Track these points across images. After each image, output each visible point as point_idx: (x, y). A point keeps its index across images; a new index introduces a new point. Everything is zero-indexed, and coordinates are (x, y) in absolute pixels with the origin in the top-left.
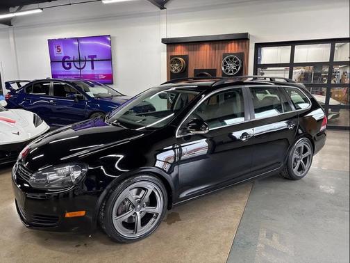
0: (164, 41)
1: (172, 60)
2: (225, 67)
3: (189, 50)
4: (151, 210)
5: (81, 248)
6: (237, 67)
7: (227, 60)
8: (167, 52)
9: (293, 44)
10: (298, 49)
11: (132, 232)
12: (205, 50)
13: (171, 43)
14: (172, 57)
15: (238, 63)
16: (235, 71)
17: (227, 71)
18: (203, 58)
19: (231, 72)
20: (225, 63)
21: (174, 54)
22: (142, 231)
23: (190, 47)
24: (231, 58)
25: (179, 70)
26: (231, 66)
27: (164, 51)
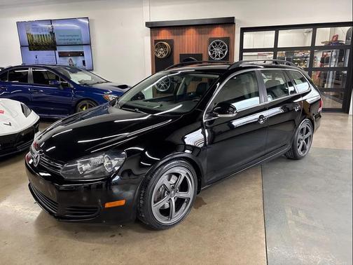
0: (148, 24)
1: (157, 45)
2: (211, 52)
3: (174, 34)
4: (182, 195)
5: (117, 238)
6: (224, 52)
7: (214, 45)
8: (151, 35)
9: (277, 29)
10: (282, 34)
11: (166, 218)
12: (191, 34)
13: (154, 27)
14: (156, 41)
15: (224, 48)
16: (221, 55)
17: (214, 56)
18: (189, 43)
19: (218, 57)
20: (212, 48)
21: (158, 38)
22: (176, 216)
23: (175, 31)
24: (218, 43)
25: (164, 55)
26: (218, 51)
27: (147, 36)
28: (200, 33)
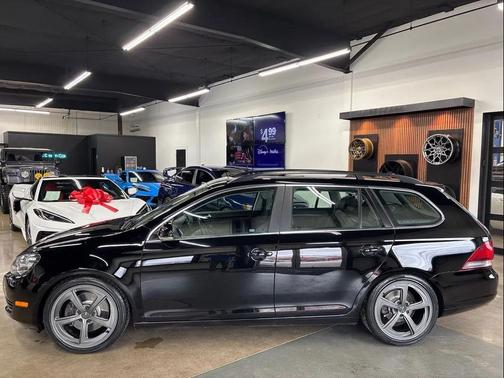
0: (343, 116)
2: (428, 153)
3: (380, 127)
6: (448, 153)
7: (432, 141)
8: (351, 130)
11: (75, 340)
12: (402, 127)
13: (356, 119)
15: (448, 146)
16: (443, 158)
17: (431, 158)
18: (398, 140)
19: (437, 160)
20: (428, 147)
23: (381, 122)
24: (438, 139)
25: (362, 156)
26: (439, 151)
28: (416, 124)
